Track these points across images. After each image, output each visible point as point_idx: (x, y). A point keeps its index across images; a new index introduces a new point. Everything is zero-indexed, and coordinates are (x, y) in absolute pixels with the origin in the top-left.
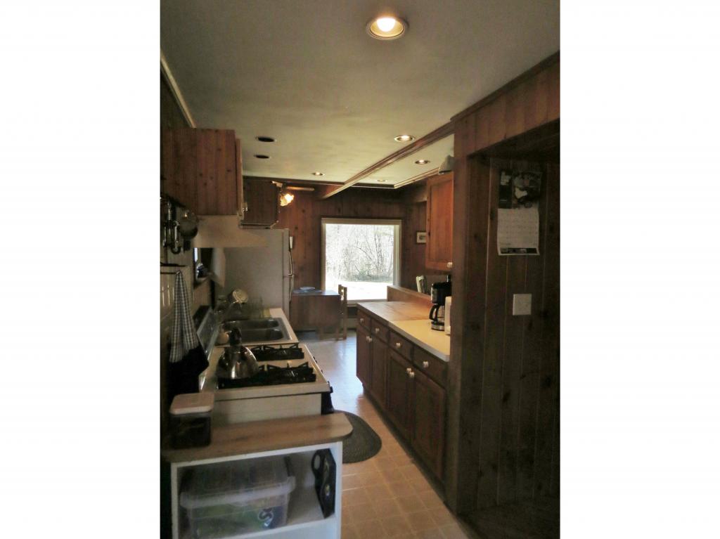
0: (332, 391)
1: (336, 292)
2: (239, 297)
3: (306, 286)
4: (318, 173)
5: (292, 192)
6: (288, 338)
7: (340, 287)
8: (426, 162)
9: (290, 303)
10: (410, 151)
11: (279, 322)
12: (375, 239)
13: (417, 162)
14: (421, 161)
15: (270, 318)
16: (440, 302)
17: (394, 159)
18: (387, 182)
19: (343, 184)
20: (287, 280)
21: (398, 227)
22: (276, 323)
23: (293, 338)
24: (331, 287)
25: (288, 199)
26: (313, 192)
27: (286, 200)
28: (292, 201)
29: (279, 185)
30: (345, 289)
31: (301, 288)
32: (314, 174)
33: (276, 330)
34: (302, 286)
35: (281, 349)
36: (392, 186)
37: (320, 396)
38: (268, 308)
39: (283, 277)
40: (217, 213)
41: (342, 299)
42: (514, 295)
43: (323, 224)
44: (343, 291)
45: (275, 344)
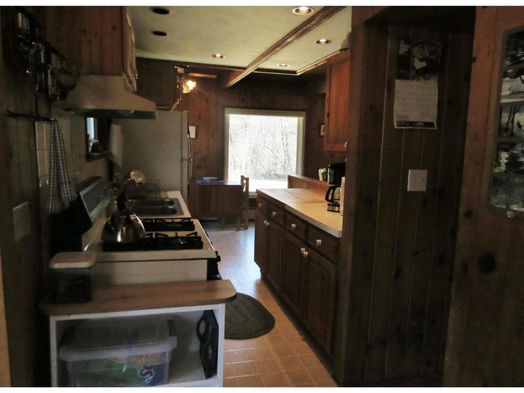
0: (219, 259)
1: (238, 183)
2: (136, 177)
3: (208, 176)
4: (218, 55)
5: (194, 79)
6: (182, 213)
7: (243, 178)
8: (327, 42)
9: (189, 186)
10: (309, 26)
11: (175, 202)
12: (283, 139)
13: (318, 42)
14: (323, 41)
15: (167, 198)
16: (336, 183)
17: (293, 37)
18: (289, 68)
19: (244, 69)
20: (185, 163)
21: (302, 119)
22: (172, 202)
23: (187, 214)
24: (233, 179)
25: (190, 85)
26: (216, 79)
27: (188, 87)
28: (194, 88)
29: (180, 70)
30: (247, 179)
31: (204, 178)
32: (214, 56)
33: (170, 207)
34: (205, 176)
35: (173, 222)
36: (295, 72)
37: (205, 262)
38: (166, 190)
39: (182, 160)
40: (102, 72)
41: (244, 190)
42: (410, 171)
43: (227, 115)
44: (245, 182)
45: (168, 219)
